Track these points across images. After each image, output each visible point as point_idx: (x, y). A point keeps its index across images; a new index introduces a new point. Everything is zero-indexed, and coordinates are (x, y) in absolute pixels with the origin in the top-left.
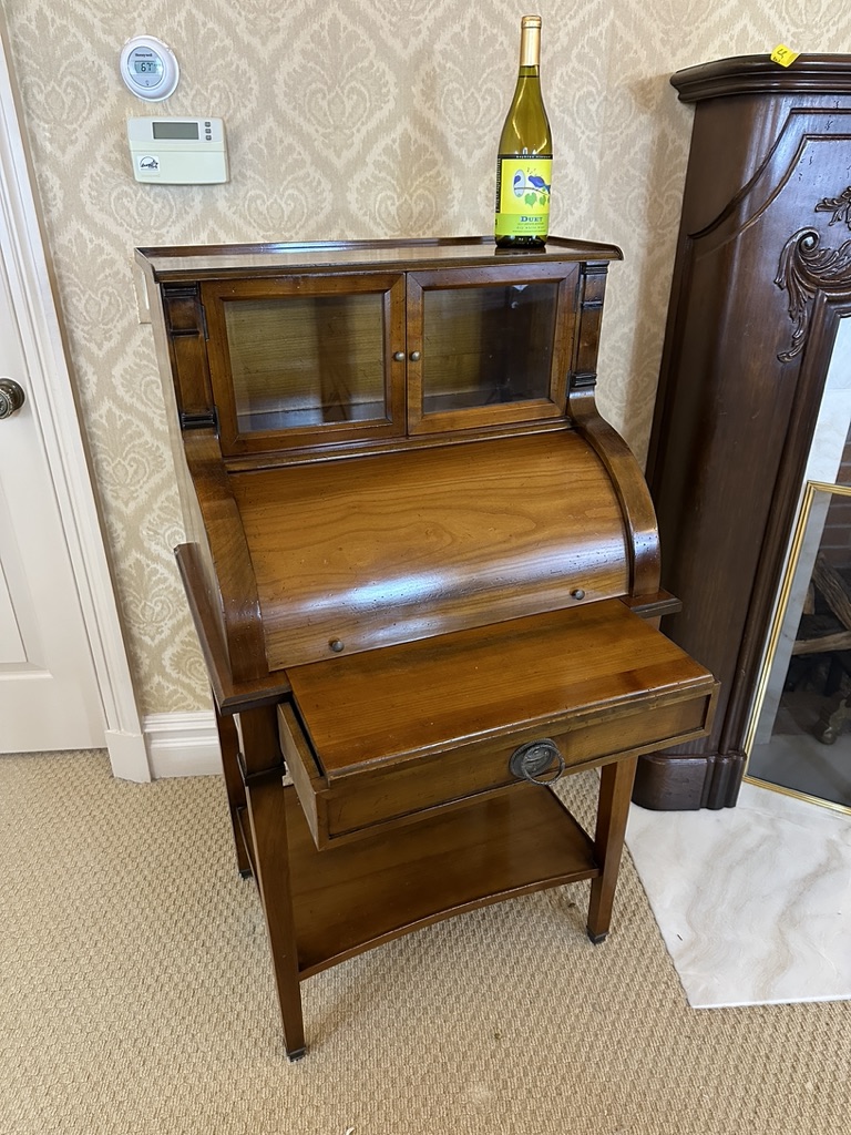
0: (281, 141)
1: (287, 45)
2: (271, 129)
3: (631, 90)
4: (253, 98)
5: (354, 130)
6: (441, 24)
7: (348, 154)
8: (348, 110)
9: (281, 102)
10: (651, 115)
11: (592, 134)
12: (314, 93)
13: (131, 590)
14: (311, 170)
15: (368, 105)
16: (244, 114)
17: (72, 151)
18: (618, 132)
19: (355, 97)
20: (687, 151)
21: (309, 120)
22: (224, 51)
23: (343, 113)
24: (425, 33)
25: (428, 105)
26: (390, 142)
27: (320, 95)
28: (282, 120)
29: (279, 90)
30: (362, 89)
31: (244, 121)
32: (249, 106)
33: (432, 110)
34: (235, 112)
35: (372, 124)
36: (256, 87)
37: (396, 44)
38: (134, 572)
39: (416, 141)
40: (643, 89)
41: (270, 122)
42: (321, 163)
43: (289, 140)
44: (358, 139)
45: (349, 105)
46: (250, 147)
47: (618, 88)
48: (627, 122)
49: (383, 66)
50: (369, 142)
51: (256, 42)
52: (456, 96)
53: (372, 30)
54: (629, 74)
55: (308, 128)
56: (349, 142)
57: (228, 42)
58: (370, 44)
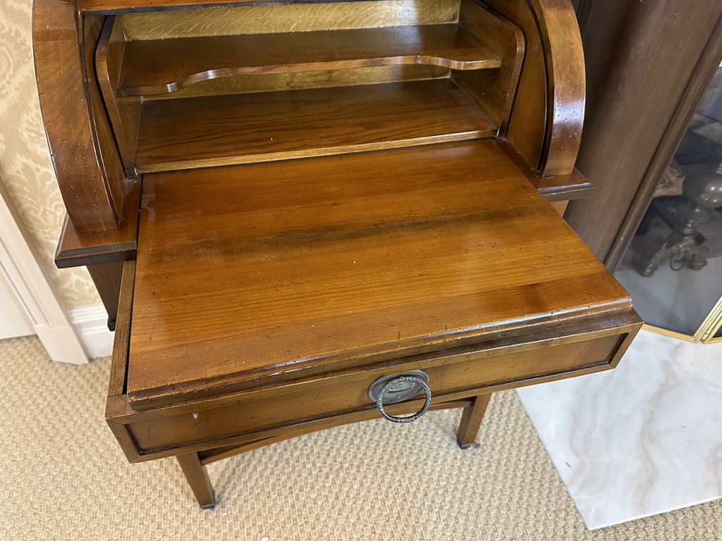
13: (26, 196)
38: (23, 177)
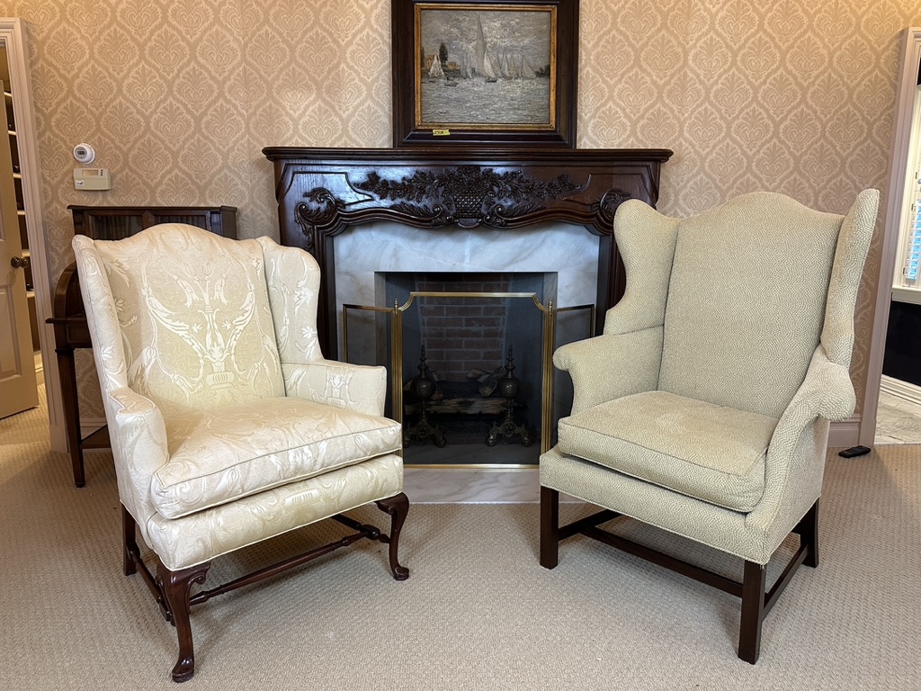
1: (133, 146)
2: (127, 172)
4: (121, 162)
6: (187, 140)
7: (155, 181)
9: (131, 164)
12: (142, 161)
14: (142, 186)
16: (118, 168)
17: (56, 179)
19: (157, 162)
21: (141, 170)
22: (111, 148)
23: (153, 167)
24: (181, 143)
27: (145, 162)
28: (131, 170)
29: (130, 160)
30: (160, 160)
31: (118, 170)
32: (120, 165)
34: (114, 167)
36: (122, 159)
37: (171, 146)
41: (127, 170)
42: (145, 183)
43: (134, 176)
44: (159, 176)
45: (155, 165)
49: (167, 152)
50: (163, 177)
51: (122, 145)
53: (163, 141)
55: (140, 172)
57: (112, 145)
58: (162, 146)
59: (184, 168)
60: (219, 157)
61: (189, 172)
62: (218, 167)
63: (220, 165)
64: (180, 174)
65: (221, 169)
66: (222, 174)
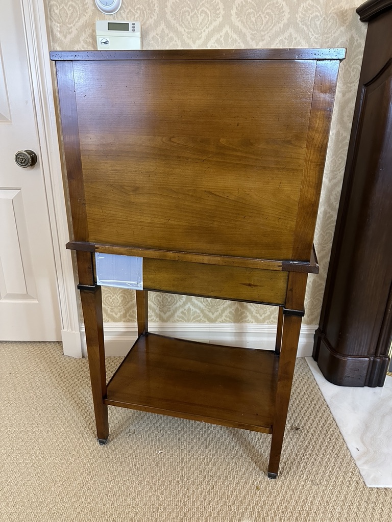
0: (168, 35)
2: (163, 29)
3: (337, 15)
4: (155, 14)
5: (202, 31)
8: (200, 21)
9: (169, 16)
10: (346, 27)
11: (317, 36)
12: (184, 12)
15: (210, 18)
16: (151, 21)
18: (329, 35)
19: (204, 15)
20: (363, 45)
21: (181, 26)
23: (198, 22)
25: (238, 19)
26: (219, 37)
27: (187, 13)
28: (169, 25)
29: (168, 10)
30: (208, 11)
31: (151, 25)
32: (153, 18)
33: (240, 22)
34: (147, 20)
35: (212, 27)
36: (157, 9)
39: (232, 37)
40: (342, 14)
41: (163, 26)
43: (171, 35)
44: (204, 35)
45: (201, 18)
46: (152, 38)
47: (330, 13)
48: (335, 30)
52: (252, 16)
54: (336, 7)
55: (181, 29)
56: (200, 36)
59: (238, 24)
60: (287, 10)
61: (244, 30)
62: (281, 25)
63: (286, 21)
64: (231, 33)
65: (287, 27)
66: (286, 35)
